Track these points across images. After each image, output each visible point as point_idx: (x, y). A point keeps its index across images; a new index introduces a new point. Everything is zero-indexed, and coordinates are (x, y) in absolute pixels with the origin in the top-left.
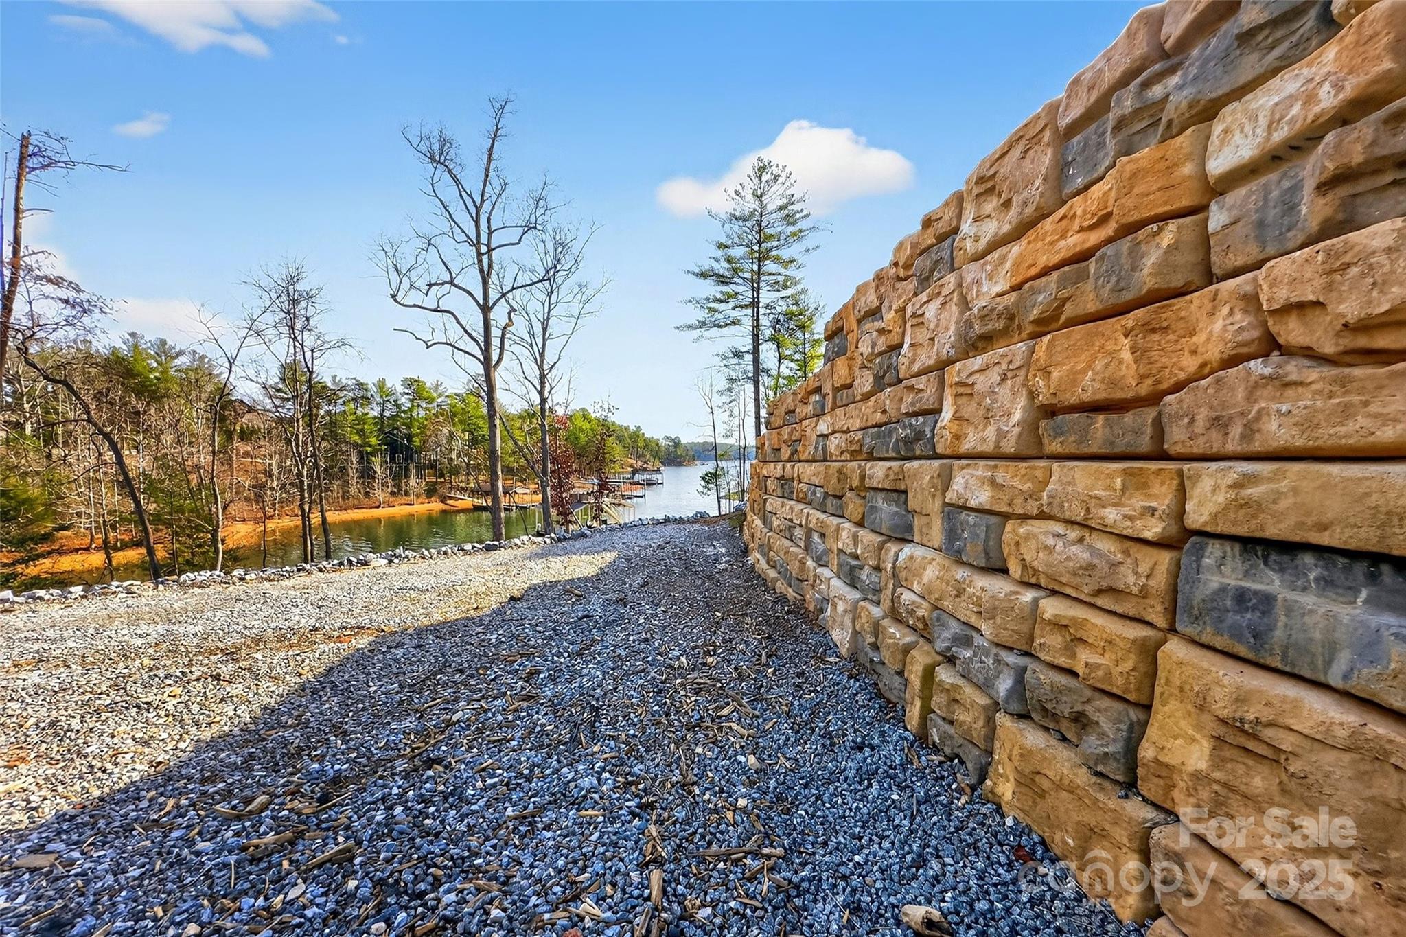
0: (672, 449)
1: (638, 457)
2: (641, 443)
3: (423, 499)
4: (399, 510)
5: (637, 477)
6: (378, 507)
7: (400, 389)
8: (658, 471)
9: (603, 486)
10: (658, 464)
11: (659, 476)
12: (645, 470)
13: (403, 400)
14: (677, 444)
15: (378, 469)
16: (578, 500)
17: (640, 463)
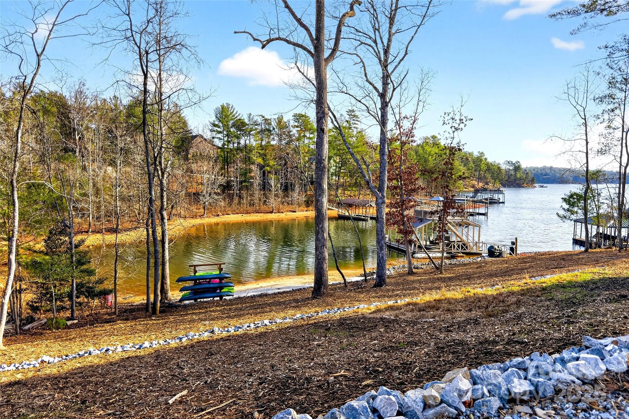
0: (512, 173)
1: (480, 179)
2: (483, 167)
3: (303, 207)
4: (285, 216)
5: (480, 196)
6: (271, 212)
7: (292, 123)
8: (499, 191)
9: (449, 204)
10: (498, 185)
11: (501, 196)
12: (485, 190)
13: (294, 131)
14: (517, 168)
15: (273, 183)
16: (421, 217)
17: (481, 185)
